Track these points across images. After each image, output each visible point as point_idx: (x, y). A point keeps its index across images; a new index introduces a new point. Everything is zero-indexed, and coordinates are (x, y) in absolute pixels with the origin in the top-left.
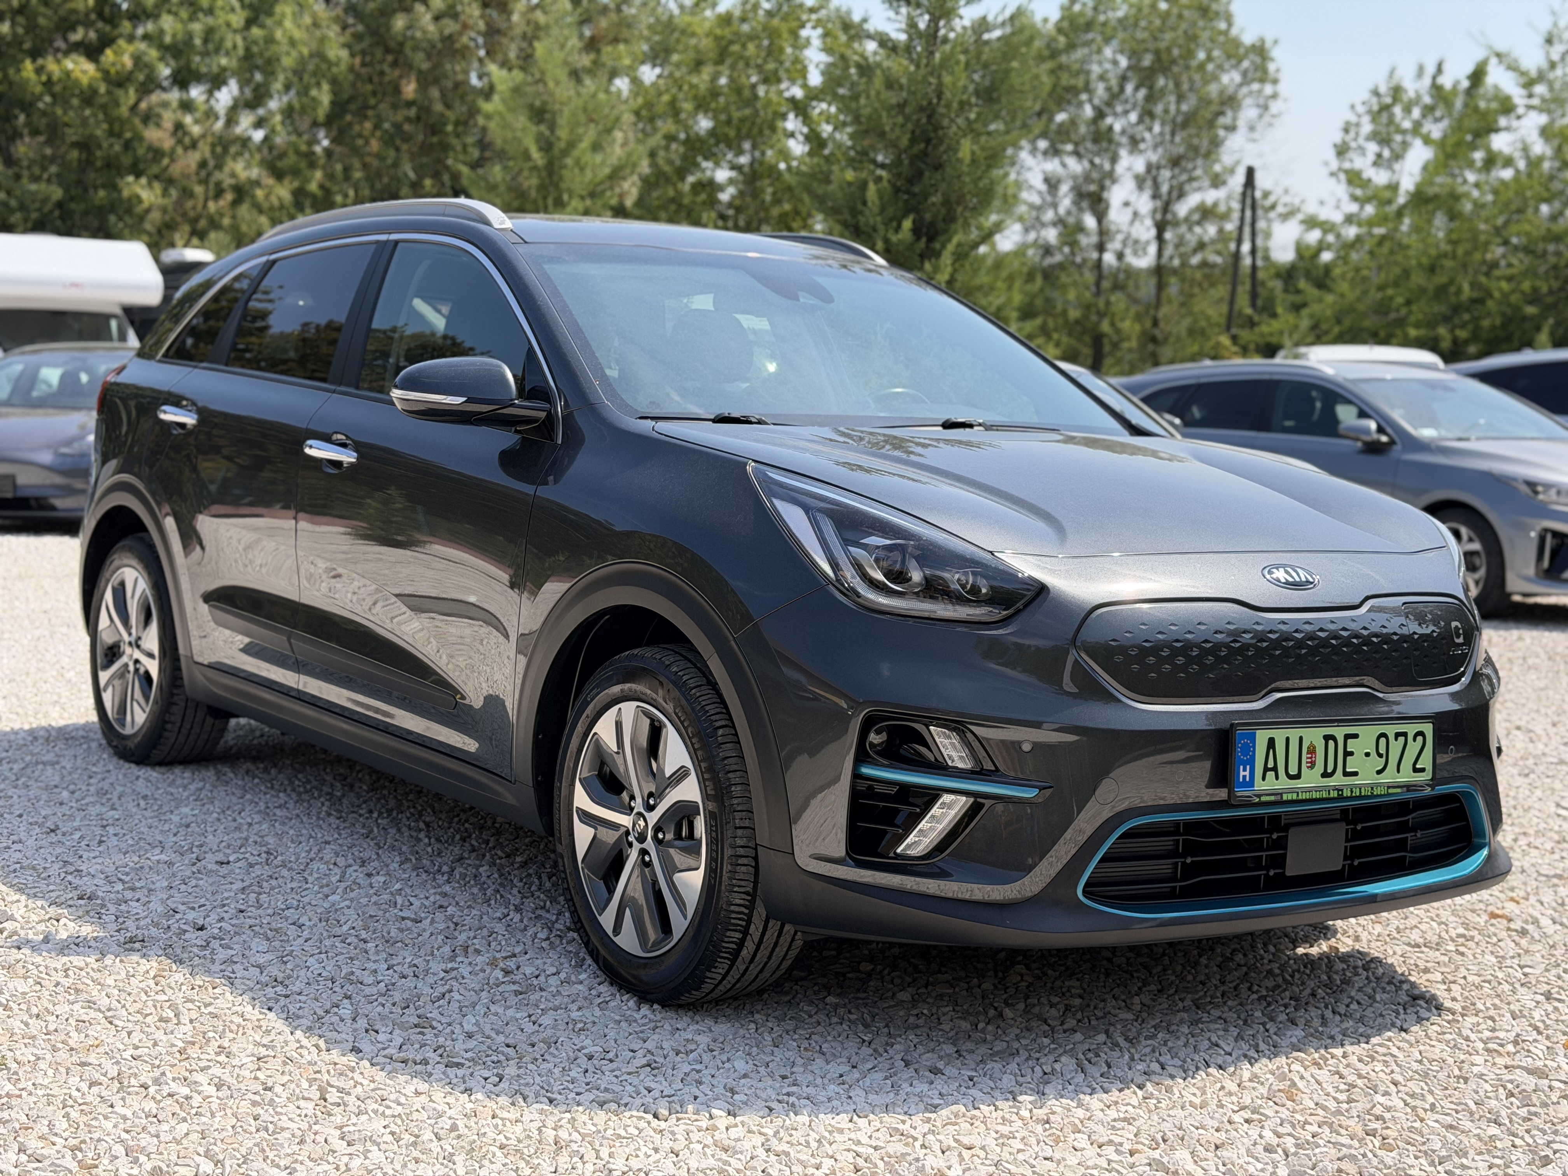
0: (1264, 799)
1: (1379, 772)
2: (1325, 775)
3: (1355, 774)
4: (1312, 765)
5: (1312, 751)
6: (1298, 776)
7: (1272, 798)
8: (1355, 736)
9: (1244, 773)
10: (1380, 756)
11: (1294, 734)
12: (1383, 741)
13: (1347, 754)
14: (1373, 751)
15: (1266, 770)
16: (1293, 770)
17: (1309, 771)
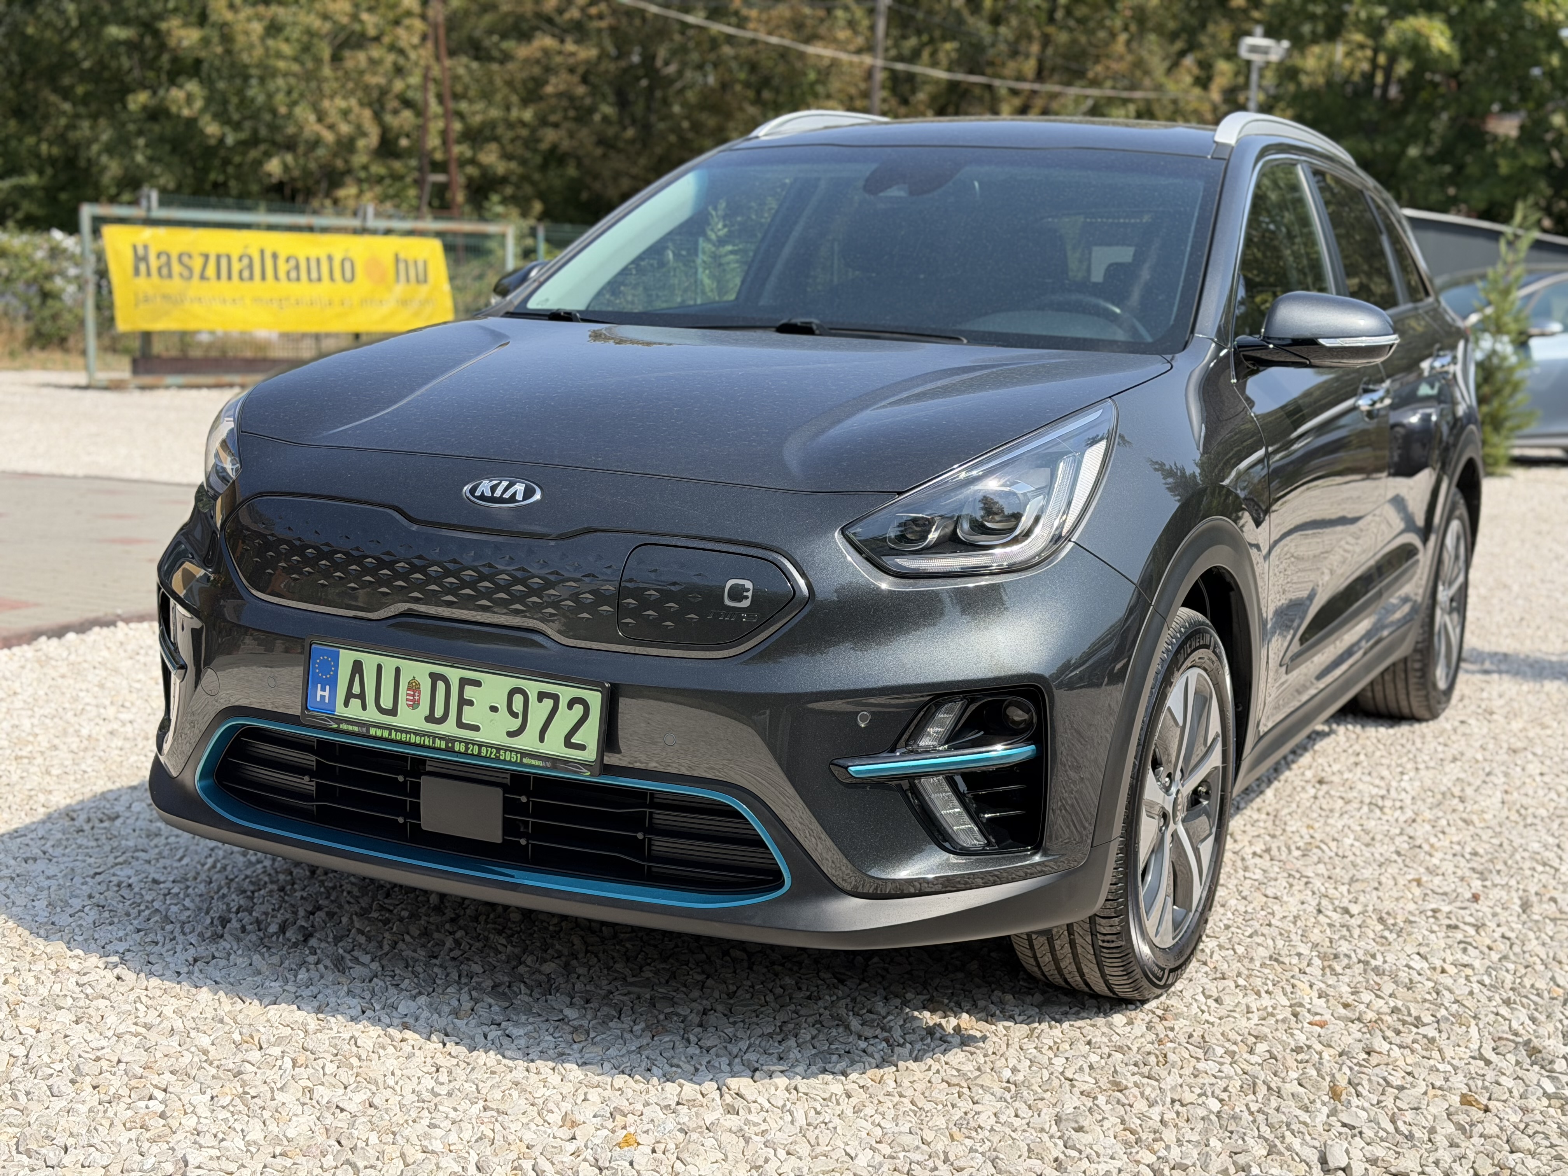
0: (344, 726)
1: (510, 734)
2: (430, 719)
3: (476, 728)
4: (415, 704)
5: (414, 687)
7: (357, 728)
8: (478, 683)
9: (321, 693)
10: (515, 715)
11: (389, 662)
12: (518, 699)
14: (502, 706)
15: (349, 695)
16: (387, 702)
17: (409, 710)
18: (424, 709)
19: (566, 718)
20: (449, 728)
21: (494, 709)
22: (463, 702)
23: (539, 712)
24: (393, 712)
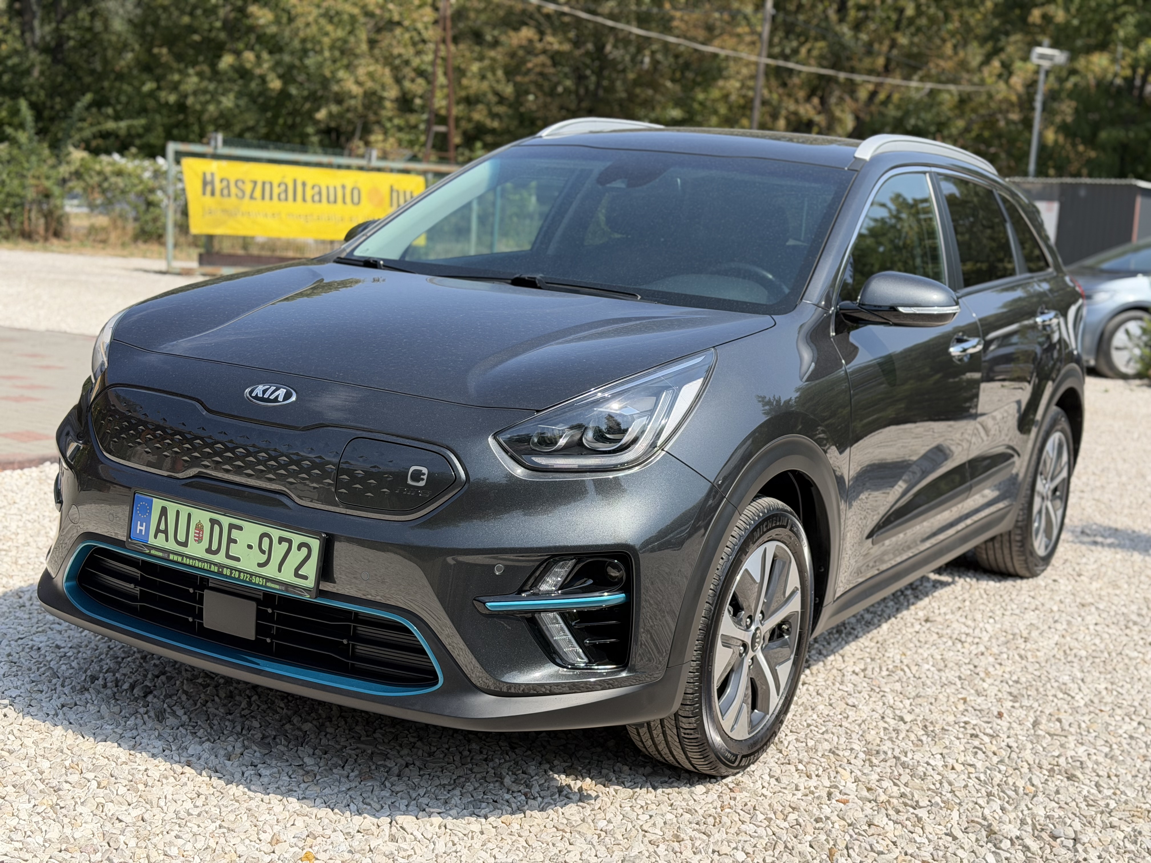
0: (154, 552)
1: (260, 565)
2: (209, 551)
3: (238, 559)
4: (199, 540)
5: (200, 528)
7: (161, 554)
8: (241, 528)
9: (140, 527)
10: (263, 552)
11: (184, 510)
12: (266, 541)
14: (255, 545)
15: (158, 531)
16: (181, 538)
17: (196, 543)
18: (205, 544)
19: (296, 557)
20: (220, 558)
21: (250, 547)
22: (231, 540)
23: (279, 550)
24: (185, 544)
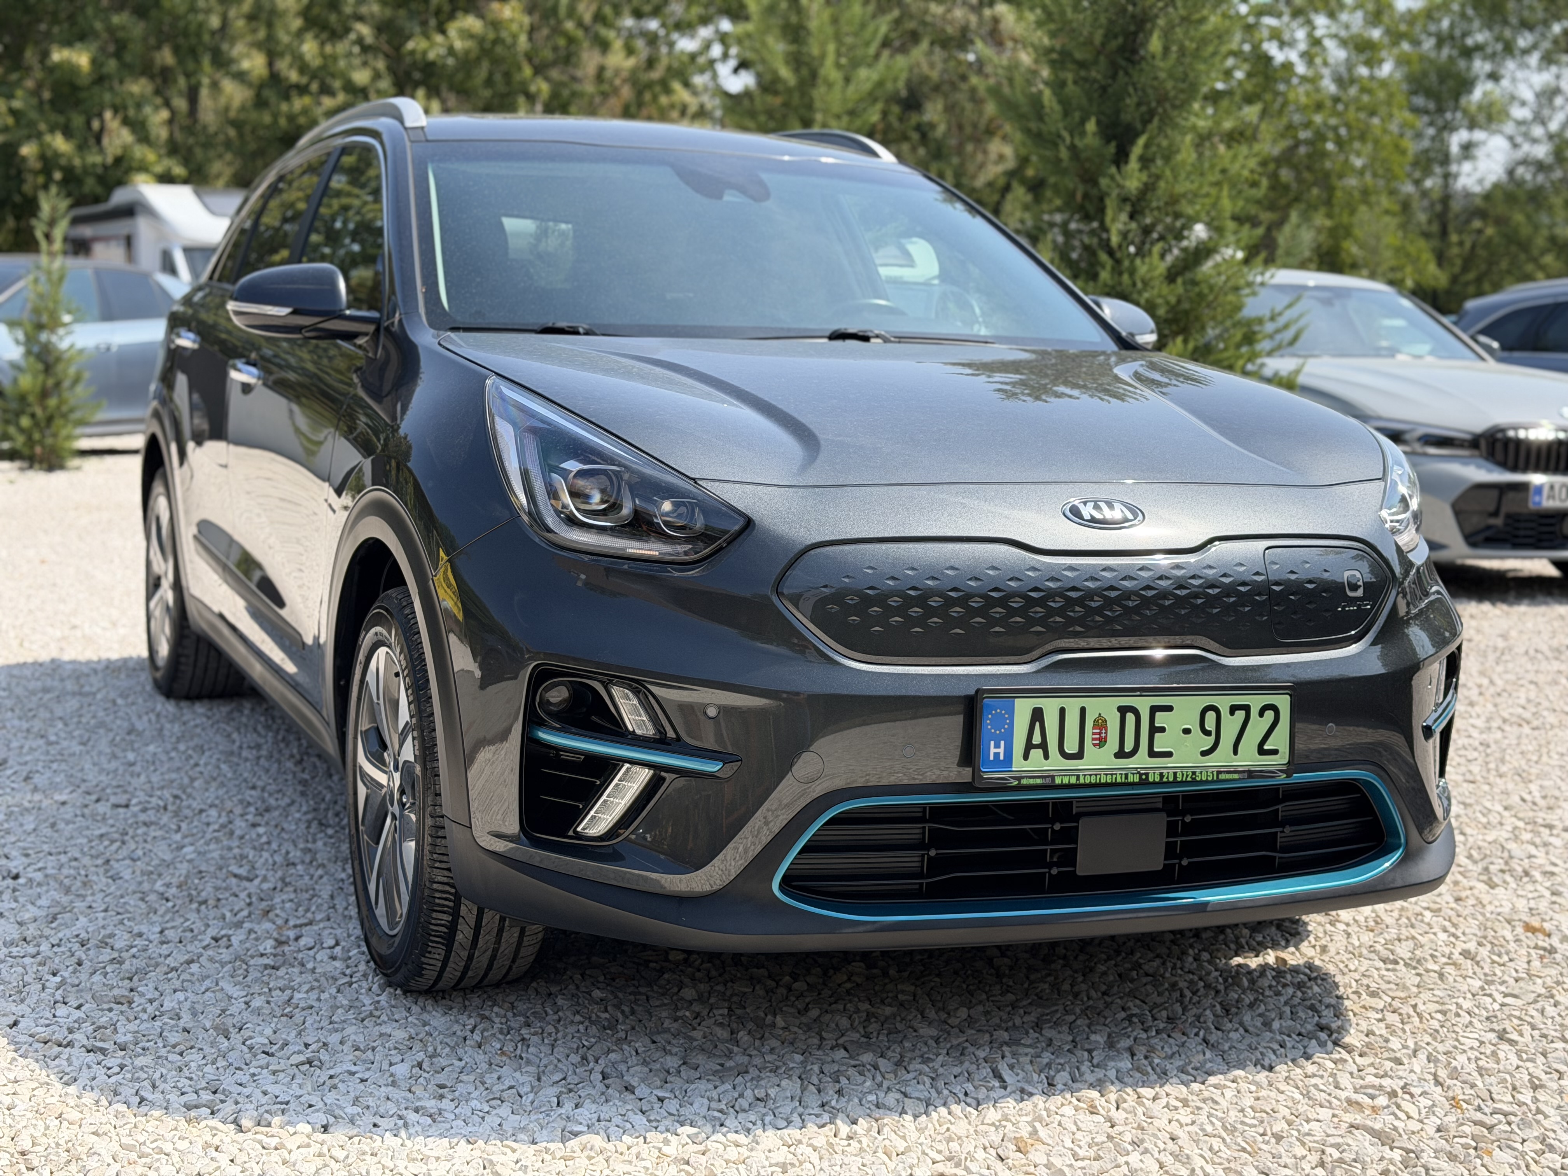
0: (1024, 782)
1: (1204, 753)
2: (1121, 754)
3: (1169, 754)
4: (1101, 742)
5: (1101, 724)
6: (1079, 755)
7: (1039, 781)
8: (1169, 709)
9: (995, 750)
10: (1207, 733)
11: (1073, 705)
12: (1211, 716)
13: (1154, 730)
14: (1195, 727)
15: (1029, 746)
16: (1071, 747)
17: (1096, 749)
18: (1113, 744)
19: (1258, 726)
20: (1141, 761)
21: (1187, 731)
23: (1231, 725)
